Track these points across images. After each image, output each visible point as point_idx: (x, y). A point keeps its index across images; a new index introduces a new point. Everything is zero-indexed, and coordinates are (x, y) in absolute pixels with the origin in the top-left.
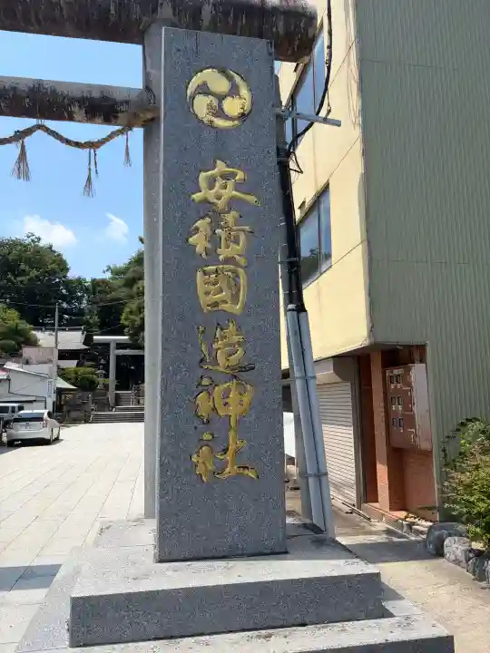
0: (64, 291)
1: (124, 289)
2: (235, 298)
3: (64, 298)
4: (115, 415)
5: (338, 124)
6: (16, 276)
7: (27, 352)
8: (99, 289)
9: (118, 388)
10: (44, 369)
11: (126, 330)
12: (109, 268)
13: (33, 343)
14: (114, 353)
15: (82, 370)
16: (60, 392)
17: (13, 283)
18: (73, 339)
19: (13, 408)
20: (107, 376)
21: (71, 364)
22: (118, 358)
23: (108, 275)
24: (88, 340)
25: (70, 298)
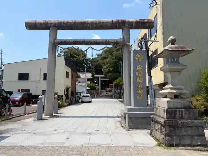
0: (85, 62)
1: (101, 61)
2: (141, 80)
3: (85, 64)
4: (101, 96)
5: (158, 41)
6: (73, 58)
7: (79, 79)
8: (94, 61)
9: (101, 89)
10: (84, 84)
11: (104, 73)
12: (96, 54)
13: (79, 77)
14: (100, 79)
15: (92, 84)
16: (87, 90)
17: (72, 60)
18: (89, 76)
19: (79, 94)
20: (98, 86)
21: (89, 82)
22: (101, 81)
23: (96, 57)
24: (93, 76)
25: (87, 64)
